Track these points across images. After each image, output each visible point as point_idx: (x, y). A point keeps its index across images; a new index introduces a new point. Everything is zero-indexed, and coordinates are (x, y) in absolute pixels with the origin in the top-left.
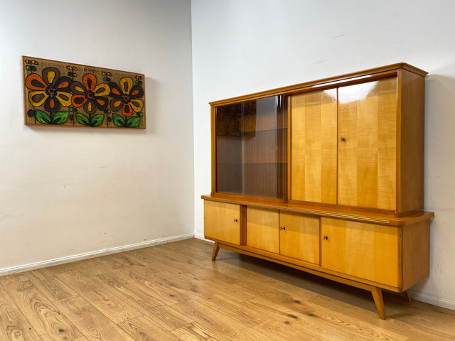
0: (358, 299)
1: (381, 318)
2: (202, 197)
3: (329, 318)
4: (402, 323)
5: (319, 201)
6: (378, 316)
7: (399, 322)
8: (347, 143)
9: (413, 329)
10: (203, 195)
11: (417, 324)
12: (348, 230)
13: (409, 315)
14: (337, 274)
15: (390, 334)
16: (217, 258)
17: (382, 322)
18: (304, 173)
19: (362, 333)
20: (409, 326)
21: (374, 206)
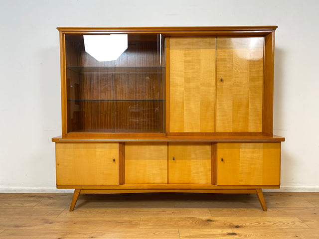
2: (53, 140)
5: (199, 131)
8: (224, 83)
10: (54, 137)
12: (242, 151)
18: (183, 108)
21: (246, 131)
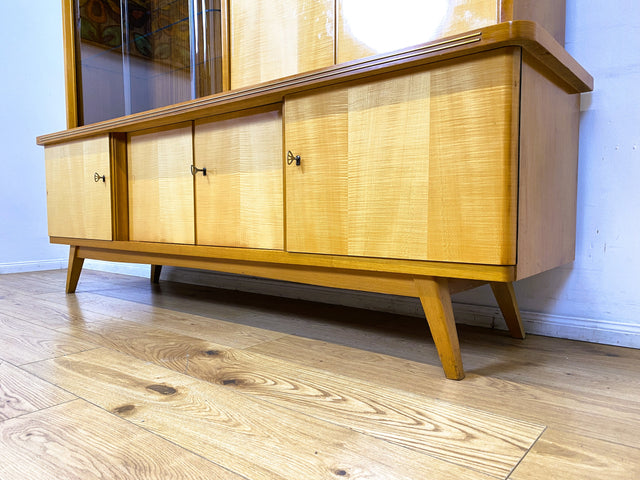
0: (390, 340)
1: (448, 376)
3: (285, 387)
4: (510, 385)
6: (442, 374)
7: (500, 383)
9: (549, 399)
11: (558, 384)
13: (528, 364)
14: (326, 263)
15: (477, 419)
16: (78, 288)
17: (451, 385)
19: (381, 424)
20: (537, 392)
